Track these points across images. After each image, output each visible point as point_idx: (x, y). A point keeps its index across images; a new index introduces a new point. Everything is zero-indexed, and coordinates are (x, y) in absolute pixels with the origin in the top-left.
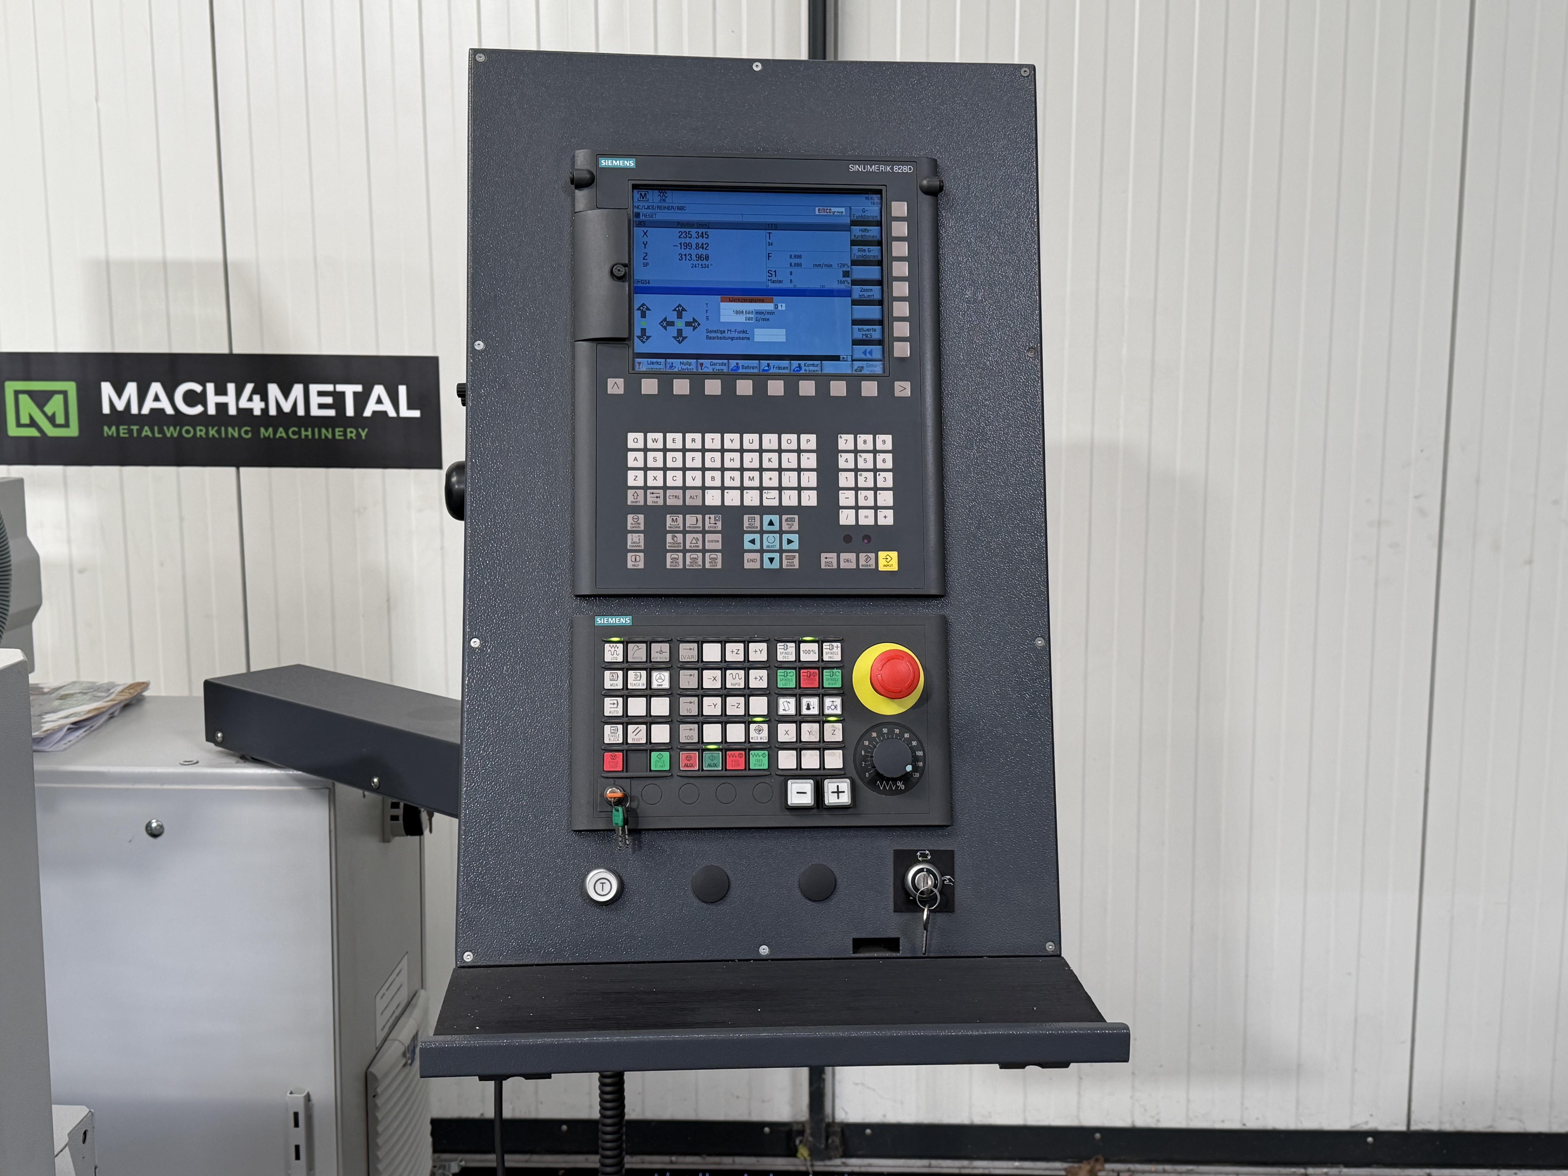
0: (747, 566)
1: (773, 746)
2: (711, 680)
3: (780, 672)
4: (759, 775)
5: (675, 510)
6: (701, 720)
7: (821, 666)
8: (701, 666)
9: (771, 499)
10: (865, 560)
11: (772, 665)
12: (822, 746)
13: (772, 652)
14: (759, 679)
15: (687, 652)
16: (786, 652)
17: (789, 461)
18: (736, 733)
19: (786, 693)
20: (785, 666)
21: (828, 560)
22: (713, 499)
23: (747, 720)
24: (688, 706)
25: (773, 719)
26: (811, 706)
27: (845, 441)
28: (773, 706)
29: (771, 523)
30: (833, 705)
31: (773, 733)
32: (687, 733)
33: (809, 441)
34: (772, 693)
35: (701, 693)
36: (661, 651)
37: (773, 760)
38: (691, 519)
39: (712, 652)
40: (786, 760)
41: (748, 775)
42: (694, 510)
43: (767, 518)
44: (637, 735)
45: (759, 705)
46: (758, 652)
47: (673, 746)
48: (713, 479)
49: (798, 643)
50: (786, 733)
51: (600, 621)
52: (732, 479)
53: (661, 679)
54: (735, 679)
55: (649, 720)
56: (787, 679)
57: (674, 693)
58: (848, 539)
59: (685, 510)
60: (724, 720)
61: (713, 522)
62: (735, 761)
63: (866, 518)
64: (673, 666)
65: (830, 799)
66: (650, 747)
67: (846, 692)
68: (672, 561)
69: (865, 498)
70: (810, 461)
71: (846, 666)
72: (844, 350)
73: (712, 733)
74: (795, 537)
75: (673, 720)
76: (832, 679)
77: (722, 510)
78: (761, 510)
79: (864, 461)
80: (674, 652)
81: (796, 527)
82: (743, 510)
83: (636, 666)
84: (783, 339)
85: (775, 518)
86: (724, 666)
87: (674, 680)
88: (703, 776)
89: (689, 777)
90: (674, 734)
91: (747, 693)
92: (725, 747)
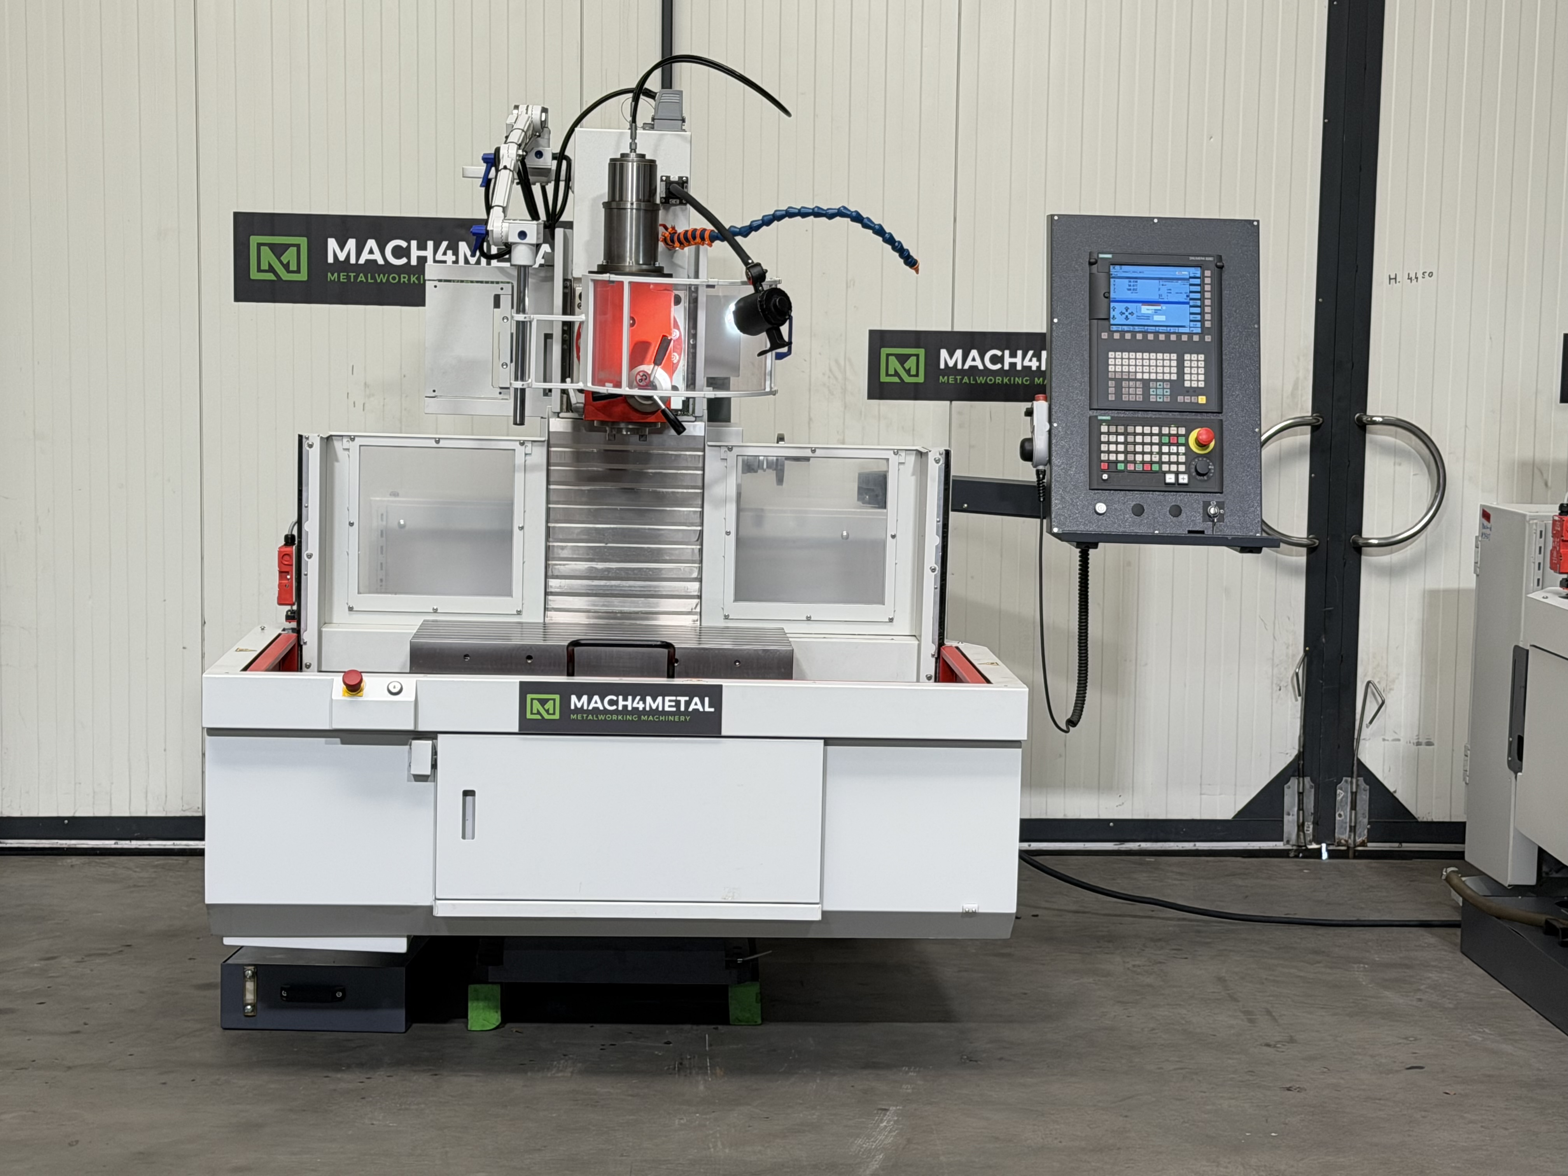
0: (1151, 400)
1: (1161, 463)
2: (1139, 439)
3: (1163, 437)
4: (1156, 472)
5: (1126, 380)
6: (1135, 453)
7: (1178, 435)
8: (1135, 434)
9: (1160, 377)
10: (1194, 399)
11: (1160, 435)
12: (1178, 463)
13: (1160, 430)
14: (1156, 439)
15: (1130, 429)
16: (1165, 430)
17: (1167, 363)
18: (1147, 458)
19: (1165, 444)
20: (1165, 435)
21: (1180, 399)
22: (1139, 376)
23: (1151, 453)
24: (1130, 448)
25: (1160, 453)
26: (1174, 449)
27: (1187, 357)
28: (1160, 449)
29: (1160, 385)
30: (1182, 449)
31: (1160, 458)
32: (1130, 457)
33: (1174, 356)
34: (1161, 444)
35: (1135, 443)
36: (1121, 429)
37: (1161, 468)
38: (1131, 383)
39: (1139, 429)
40: (1165, 468)
41: (1151, 472)
42: (1132, 380)
43: (1158, 383)
44: (1113, 457)
45: (1156, 449)
46: (1156, 430)
47: (1126, 462)
48: (1139, 369)
49: (1170, 427)
50: (1165, 458)
51: (1100, 418)
52: (1146, 369)
53: (1121, 439)
54: (1147, 439)
55: (1117, 452)
56: (1165, 440)
57: (1126, 443)
58: (1188, 392)
59: (1129, 380)
60: (1143, 453)
61: (1139, 384)
62: (1147, 467)
63: (1194, 384)
64: (1126, 434)
65: (1181, 481)
66: (1117, 462)
67: (1186, 445)
68: (1125, 398)
69: (1194, 377)
70: (1174, 363)
71: (1187, 436)
72: (1187, 323)
73: (1139, 458)
74: (1168, 390)
75: (1126, 452)
76: (1182, 440)
77: (1142, 380)
78: (1157, 380)
79: (1194, 364)
80: (1126, 429)
81: (1169, 387)
82: (1150, 380)
83: (1113, 433)
84: (1164, 319)
85: (1161, 383)
86: (1143, 434)
87: (1126, 439)
88: (1135, 472)
89: (1130, 472)
90: (1126, 457)
91: (1151, 444)
92: (1143, 462)
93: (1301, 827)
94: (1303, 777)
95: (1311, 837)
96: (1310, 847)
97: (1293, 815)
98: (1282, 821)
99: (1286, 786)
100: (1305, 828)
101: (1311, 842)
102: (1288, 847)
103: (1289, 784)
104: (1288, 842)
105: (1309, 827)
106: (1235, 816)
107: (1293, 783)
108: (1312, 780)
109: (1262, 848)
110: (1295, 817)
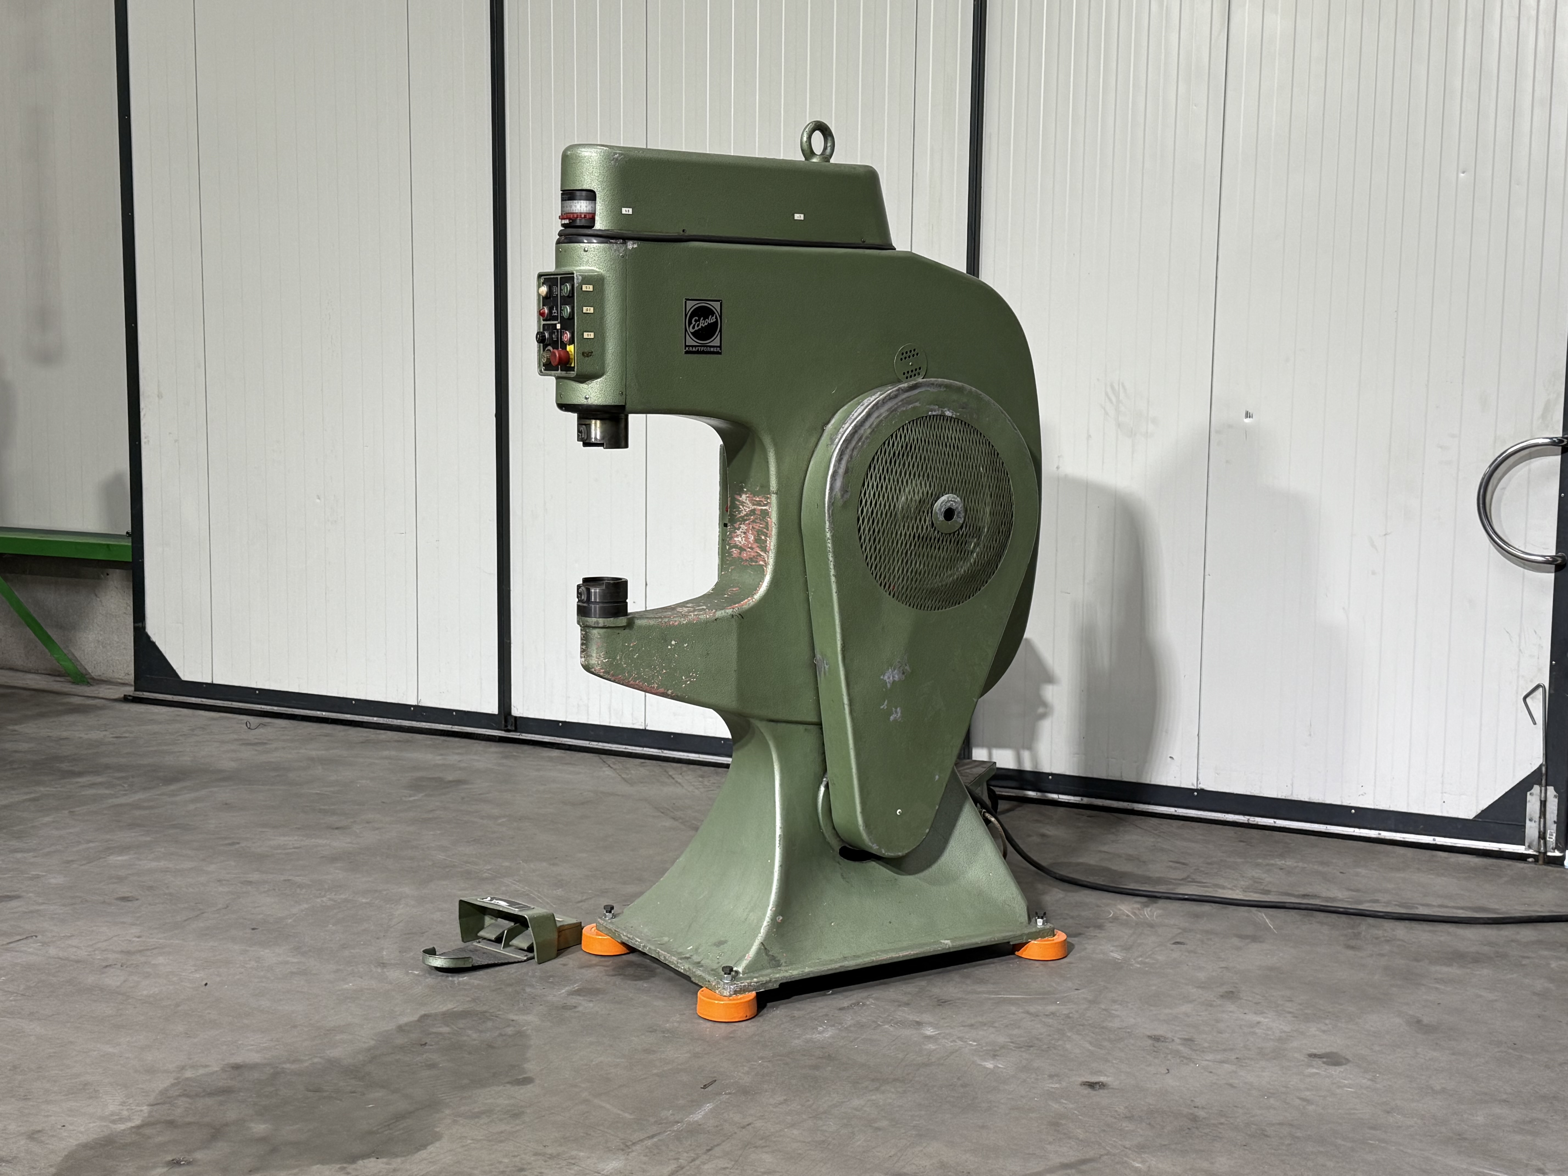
93: (1542, 836)
94: (1546, 785)
95: (1554, 844)
96: (1549, 854)
97: (1535, 822)
98: (1524, 826)
99: (1528, 793)
100: (1548, 836)
101: (1554, 849)
102: (1531, 852)
103: (1532, 791)
104: (1530, 847)
105: (1552, 835)
106: (1476, 817)
107: (1536, 789)
108: (1556, 790)
109: (1502, 850)
110: (1537, 823)
